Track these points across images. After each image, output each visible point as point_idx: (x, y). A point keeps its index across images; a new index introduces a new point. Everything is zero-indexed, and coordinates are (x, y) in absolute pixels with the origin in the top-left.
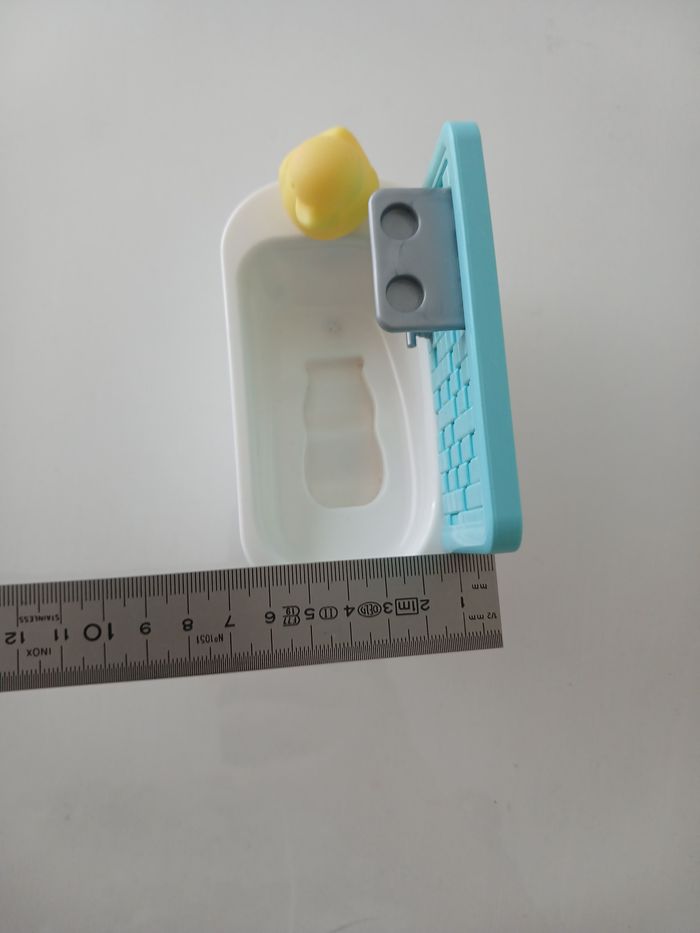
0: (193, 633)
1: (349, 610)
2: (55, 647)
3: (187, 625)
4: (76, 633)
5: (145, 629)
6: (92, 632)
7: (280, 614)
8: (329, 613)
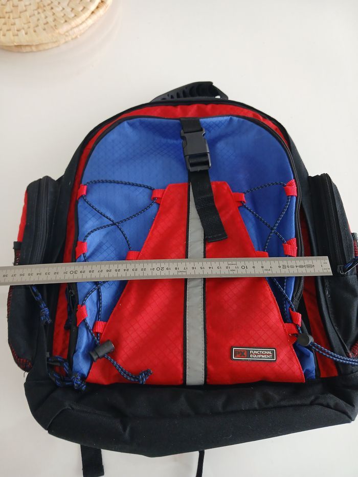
0: (264, 269)
1: (297, 266)
2: (236, 270)
3: (262, 267)
4: (240, 267)
5: (254, 267)
6: (243, 267)
7: (282, 267)
8: (292, 267)
